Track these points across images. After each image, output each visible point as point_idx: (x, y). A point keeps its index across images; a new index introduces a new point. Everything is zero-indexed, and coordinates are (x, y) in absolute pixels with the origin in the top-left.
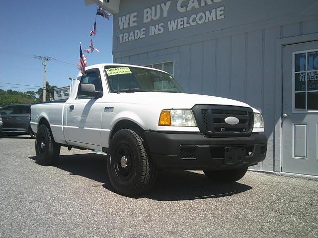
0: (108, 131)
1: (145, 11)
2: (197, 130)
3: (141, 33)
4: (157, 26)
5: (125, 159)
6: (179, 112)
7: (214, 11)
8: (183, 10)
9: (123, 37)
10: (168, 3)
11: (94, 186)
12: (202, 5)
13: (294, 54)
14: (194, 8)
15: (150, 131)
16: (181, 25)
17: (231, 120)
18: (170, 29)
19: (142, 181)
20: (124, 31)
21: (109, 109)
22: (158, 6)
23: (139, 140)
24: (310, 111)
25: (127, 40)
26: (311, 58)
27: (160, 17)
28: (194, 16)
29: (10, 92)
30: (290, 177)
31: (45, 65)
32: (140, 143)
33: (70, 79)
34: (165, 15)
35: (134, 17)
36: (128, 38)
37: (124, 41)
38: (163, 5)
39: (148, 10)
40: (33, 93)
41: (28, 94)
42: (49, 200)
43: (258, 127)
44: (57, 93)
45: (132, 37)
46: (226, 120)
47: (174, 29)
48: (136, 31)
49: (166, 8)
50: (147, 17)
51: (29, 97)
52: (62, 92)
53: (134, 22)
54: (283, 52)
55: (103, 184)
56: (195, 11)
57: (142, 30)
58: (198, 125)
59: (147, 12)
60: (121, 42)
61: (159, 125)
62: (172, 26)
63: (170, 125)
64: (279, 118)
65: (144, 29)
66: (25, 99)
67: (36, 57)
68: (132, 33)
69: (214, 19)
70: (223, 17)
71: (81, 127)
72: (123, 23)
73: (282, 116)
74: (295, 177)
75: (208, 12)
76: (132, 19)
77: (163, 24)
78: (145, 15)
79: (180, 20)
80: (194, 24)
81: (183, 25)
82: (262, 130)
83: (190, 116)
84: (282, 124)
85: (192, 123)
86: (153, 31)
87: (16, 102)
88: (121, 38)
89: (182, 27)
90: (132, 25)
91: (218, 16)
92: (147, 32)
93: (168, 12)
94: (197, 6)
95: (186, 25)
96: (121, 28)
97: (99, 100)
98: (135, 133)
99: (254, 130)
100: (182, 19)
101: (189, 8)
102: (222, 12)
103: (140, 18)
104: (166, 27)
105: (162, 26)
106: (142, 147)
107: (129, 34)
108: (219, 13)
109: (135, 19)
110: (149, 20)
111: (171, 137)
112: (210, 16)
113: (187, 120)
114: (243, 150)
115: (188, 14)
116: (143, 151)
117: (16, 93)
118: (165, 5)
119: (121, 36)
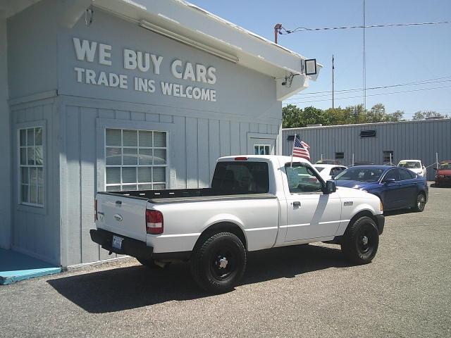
1: (127, 52)
3: (121, 81)
4: (146, 80)
7: (208, 91)
8: (179, 76)
9: (84, 73)
12: (198, 80)
13: (254, 145)
14: (189, 78)
16: (177, 92)
18: (165, 93)
20: (86, 65)
22: (147, 56)
25: (94, 82)
27: (150, 71)
28: (191, 88)
34: (157, 71)
35: (106, 51)
36: (97, 80)
37: (88, 81)
38: (154, 57)
39: (132, 52)
45: (103, 80)
47: (169, 94)
48: (111, 75)
49: (158, 62)
50: (131, 63)
53: (106, 59)
57: (122, 77)
59: (131, 56)
61: (381, 211)
62: (167, 89)
65: (126, 77)
68: (104, 74)
70: (215, 100)
72: (85, 51)
75: (203, 90)
76: (103, 54)
77: (153, 82)
78: (127, 59)
79: (175, 86)
80: (190, 97)
81: (179, 93)
86: (141, 85)
88: (80, 73)
89: (178, 95)
90: (103, 61)
91: (212, 98)
92: (131, 82)
94: (194, 79)
95: (182, 95)
96: (80, 57)
100: (178, 86)
101: (186, 77)
102: (215, 96)
104: (158, 86)
105: (152, 84)
107: (98, 74)
109: (108, 56)
110: (134, 67)
112: (205, 95)
115: (184, 83)
118: (157, 59)
119: (80, 70)
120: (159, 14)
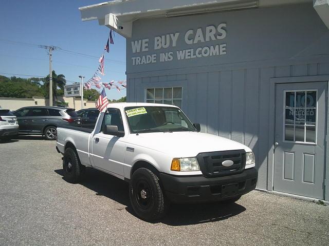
0: (129, 167)
1: (156, 39)
2: (200, 173)
3: (152, 59)
4: (167, 53)
5: (143, 192)
6: (187, 160)
7: (217, 46)
8: (190, 42)
9: (135, 60)
10: (177, 35)
11: (119, 210)
12: (206, 40)
13: (285, 92)
14: (199, 41)
15: (164, 173)
16: (188, 56)
17: (227, 163)
18: (179, 59)
19: (158, 211)
20: (137, 55)
21: (130, 149)
22: (168, 36)
23: (155, 179)
24: (297, 142)
25: (140, 63)
26: (299, 96)
27: (169, 46)
28: (200, 49)
29: (14, 79)
30: (281, 195)
31: (51, 55)
32: (157, 182)
33: (80, 77)
34: (174, 45)
35: (146, 43)
36: (141, 62)
37: (137, 64)
38: (172, 35)
39: (159, 38)
40: (37, 80)
41: (32, 81)
42: (88, 226)
43: (250, 164)
44: (67, 90)
45: (144, 61)
46: (223, 163)
47: (183, 58)
48: (148, 56)
49: (175, 38)
50: (158, 45)
51: (34, 84)
52: (72, 90)
53: (146, 47)
54: (275, 90)
55: (126, 206)
56: (200, 45)
57: (153, 56)
58: (201, 169)
59: (158, 40)
60: (134, 64)
61: (171, 170)
62: (180, 55)
63: (179, 170)
64: (272, 146)
65: (155, 55)
66: (30, 86)
67: (41, 47)
68: (144, 57)
69: (218, 54)
70: (225, 53)
71: (106, 158)
72: (136, 47)
73: (274, 144)
74: (284, 196)
75: (212, 47)
76: (144, 45)
77: (172, 53)
78: (156, 43)
79: (187, 51)
80: (200, 56)
81: (190, 56)
82: (253, 165)
83: (195, 162)
84: (274, 150)
85: (196, 167)
86: (164, 57)
87: (21, 90)
88: (134, 60)
89: (189, 57)
90: (144, 50)
91: (221, 51)
92: (158, 58)
93: (177, 42)
94: (203, 41)
95: (192, 57)
96: (134, 51)
97: (121, 139)
98: (152, 173)
99: (246, 167)
100: (189, 50)
101: (196, 42)
102: (225, 49)
103: (151, 44)
104: (175, 56)
105: (171, 54)
106: (158, 185)
107: (142, 58)
108: (222, 50)
109: (147, 45)
110: (160, 47)
111: (180, 180)
112: (214, 51)
113: (192, 165)
114: (236, 185)
115: (194, 47)
116: (159, 188)
117: (20, 80)
118: (174, 36)
119: (134, 58)
120: (148, 11)
